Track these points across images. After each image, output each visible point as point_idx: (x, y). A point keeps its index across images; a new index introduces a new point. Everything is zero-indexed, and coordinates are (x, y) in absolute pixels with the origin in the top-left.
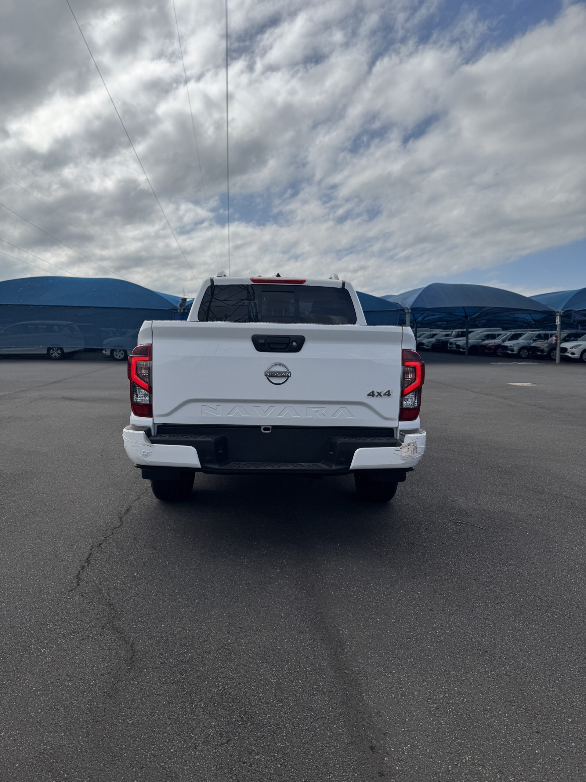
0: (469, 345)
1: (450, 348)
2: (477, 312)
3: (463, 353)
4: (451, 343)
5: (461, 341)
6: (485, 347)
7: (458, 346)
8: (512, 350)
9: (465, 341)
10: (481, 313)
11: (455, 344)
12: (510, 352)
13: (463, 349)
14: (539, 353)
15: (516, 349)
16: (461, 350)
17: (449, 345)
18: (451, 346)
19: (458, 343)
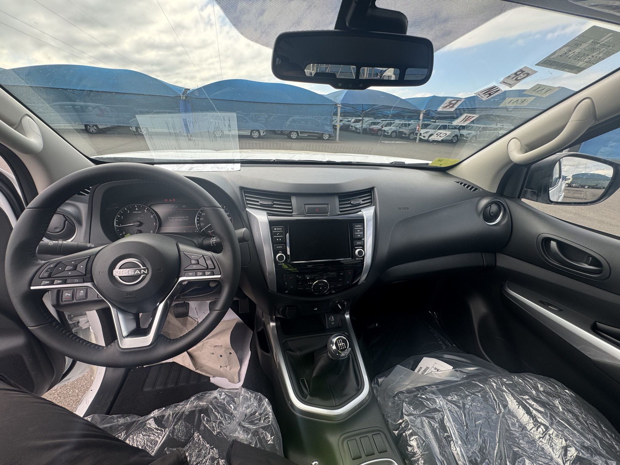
0: (363, 128)
1: (351, 129)
2: (370, 108)
3: (359, 133)
4: (352, 126)
5: (358, 125)
6: (372, 130)
7: (356, 128)
8: (388, 133)
9: (361, 126)
10: (372, 109)
11: (354, 127)
12: (386, 134)
13: (359, 130)
14: (403, 135)
15: (390, 132)
16: (358, 131)
17: (350, 127)
18: (352, 128)
19: (356, 127)
